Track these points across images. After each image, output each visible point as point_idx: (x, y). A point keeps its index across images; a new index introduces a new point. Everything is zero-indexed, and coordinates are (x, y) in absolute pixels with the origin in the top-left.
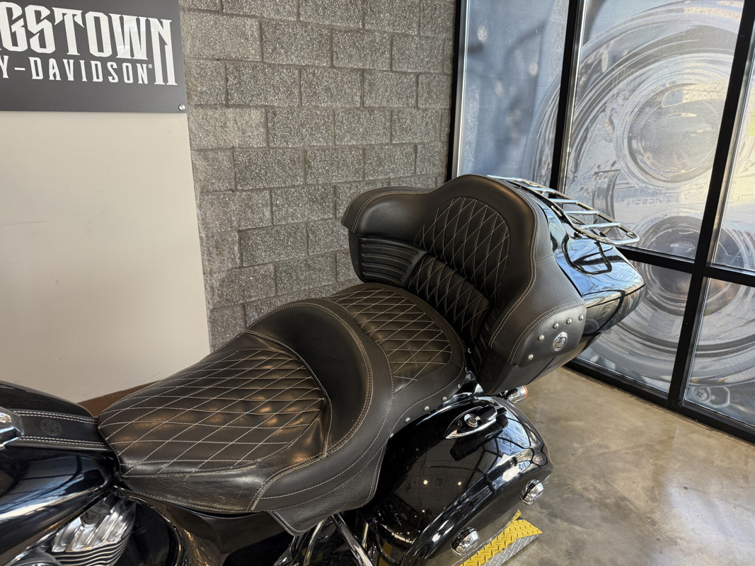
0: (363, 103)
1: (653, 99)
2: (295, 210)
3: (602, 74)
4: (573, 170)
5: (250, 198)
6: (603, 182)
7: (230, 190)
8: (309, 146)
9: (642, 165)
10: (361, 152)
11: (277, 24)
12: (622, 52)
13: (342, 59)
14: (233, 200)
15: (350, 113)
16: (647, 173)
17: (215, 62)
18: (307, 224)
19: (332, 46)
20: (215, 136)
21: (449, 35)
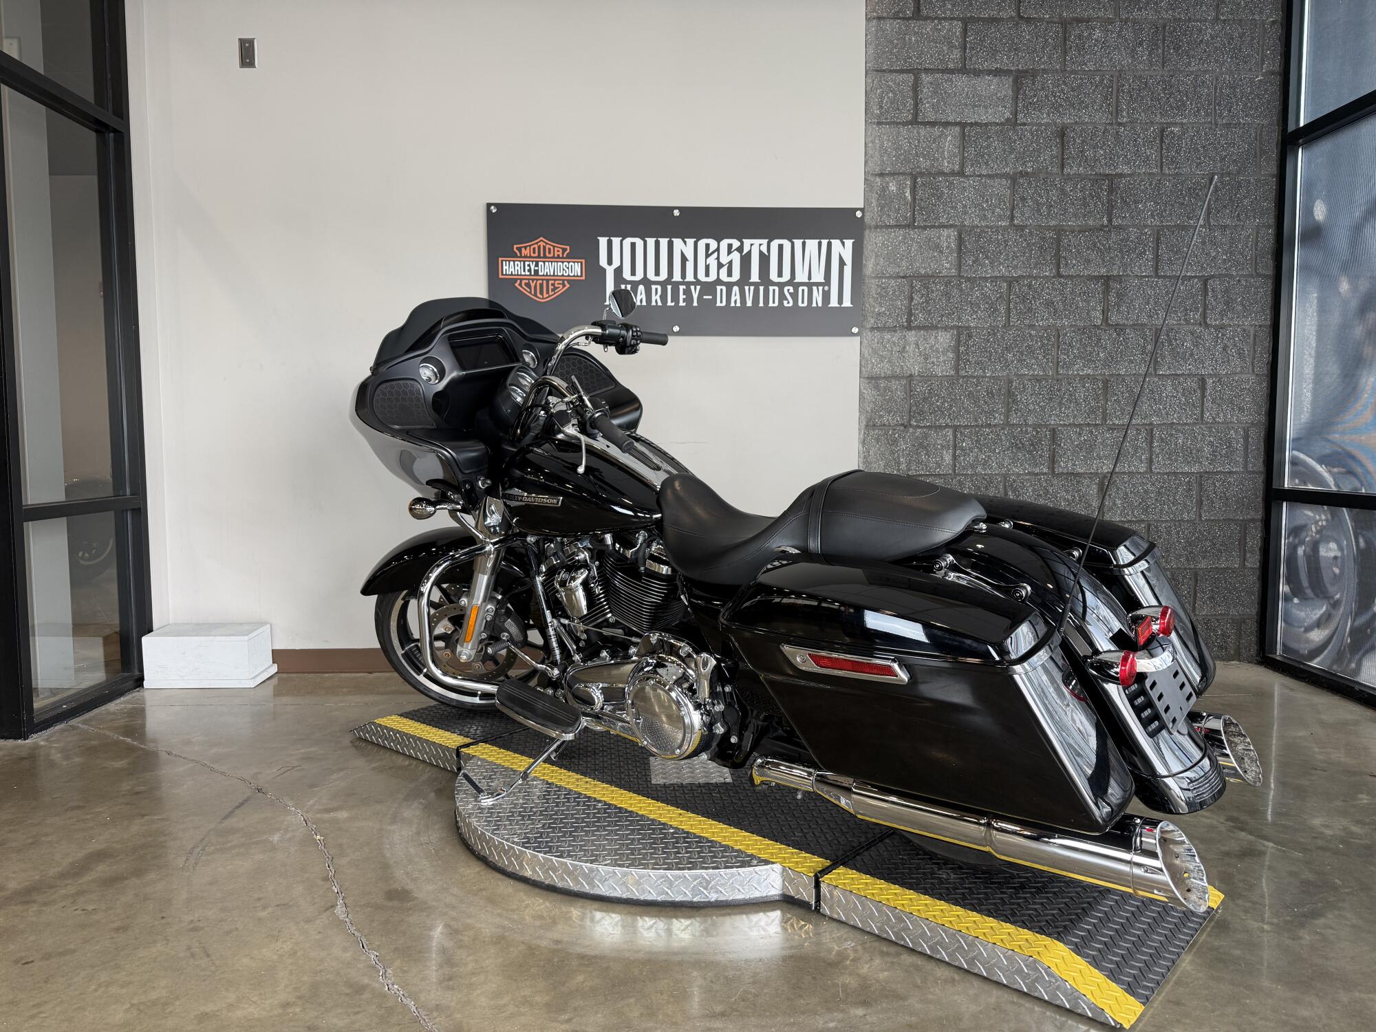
0: (1106, 320)
2: (989, 457)
5: (926, 436)
7: (902, 425)
8: (1016, 375)
10: (1100, 384)
11: (982, 231)
13: (1074, 265)
14: (904, 437)
15: (1084, 333)
17: (899, 280)
18: (1005, 479)
19: (1058, 250)
20: (890, 362)
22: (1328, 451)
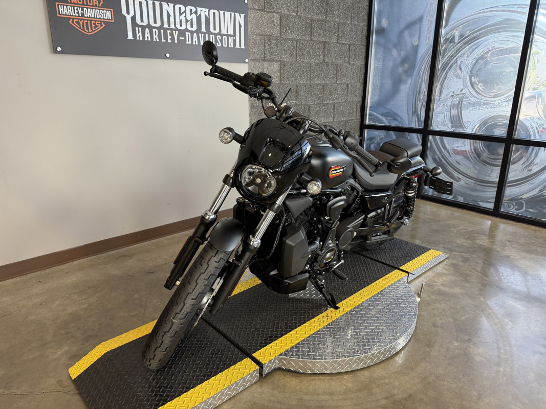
0: (324, 60)
1: (483, 55)
3: (455, 43)
4: (439, 95)
6: (456, 100)
8: (299, 83)
9: (477, 90)
10: (322, 87)
11: (288, 16)
12: (465, 32)
13: (316, 36)
15: (318, 65)
16: (480, 94)
17: (260, 37)
19: (311, 29)
21: (365, 23)
22: (385, 111)
